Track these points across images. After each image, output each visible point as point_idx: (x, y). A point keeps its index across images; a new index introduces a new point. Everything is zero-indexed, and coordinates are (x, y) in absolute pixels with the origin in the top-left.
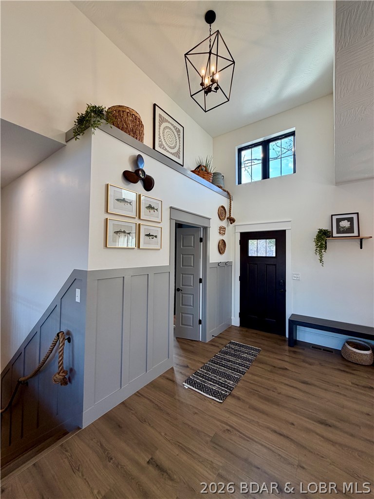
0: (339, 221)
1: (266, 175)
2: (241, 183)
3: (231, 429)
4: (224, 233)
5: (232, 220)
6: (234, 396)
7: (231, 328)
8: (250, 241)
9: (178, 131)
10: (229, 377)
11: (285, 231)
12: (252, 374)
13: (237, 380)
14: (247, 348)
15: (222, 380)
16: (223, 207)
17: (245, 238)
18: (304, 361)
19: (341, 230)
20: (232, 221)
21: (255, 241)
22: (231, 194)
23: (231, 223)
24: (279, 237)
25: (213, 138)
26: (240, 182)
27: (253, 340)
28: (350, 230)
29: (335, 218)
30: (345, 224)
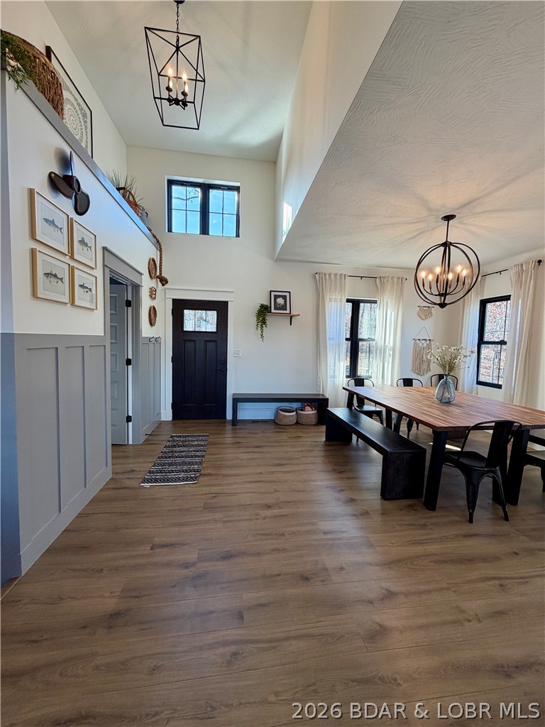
0: (276, 297)
1: (205, 229)
2: (171, 232)
3: (216, 495)
4: (155, 298)
5: (164, 281)
6: (204, 475)
7: (161, 424)
8: (185, 311)
9: (84, 115)
10: (190, 464)
11: (227, 302)
12: (210, 455)
13: (201, 463)
14: (193, 436)
15: (185, 468)
16: (153, 260)
17: (179, 307)
18: (250, 433)
19: (278, 306)
20: (164, 283)
21: (192, 312)
22: (162, 244)
23: (163, 285)
24: (221, 308)
25: (127, 146)
26: (170, 230)
27: (196, 429)
28: (284, 307)
29: (273, 294)
30: (280, 301)
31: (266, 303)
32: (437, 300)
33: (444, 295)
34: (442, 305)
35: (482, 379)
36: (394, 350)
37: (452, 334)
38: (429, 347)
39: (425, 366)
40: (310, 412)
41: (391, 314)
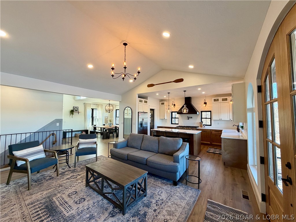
28: (77, 110)
29: (74, 107)
30: (76, 109)
31: (72, 109)
32: (108, 111)
33: (109, 111)
34: (109, 112)
35: (117, 124)
36: (101, 119)
37: (112, 116)
38: (108, 118)
39: (107, 122)
40: (84, 133)
41: (100, 111)
